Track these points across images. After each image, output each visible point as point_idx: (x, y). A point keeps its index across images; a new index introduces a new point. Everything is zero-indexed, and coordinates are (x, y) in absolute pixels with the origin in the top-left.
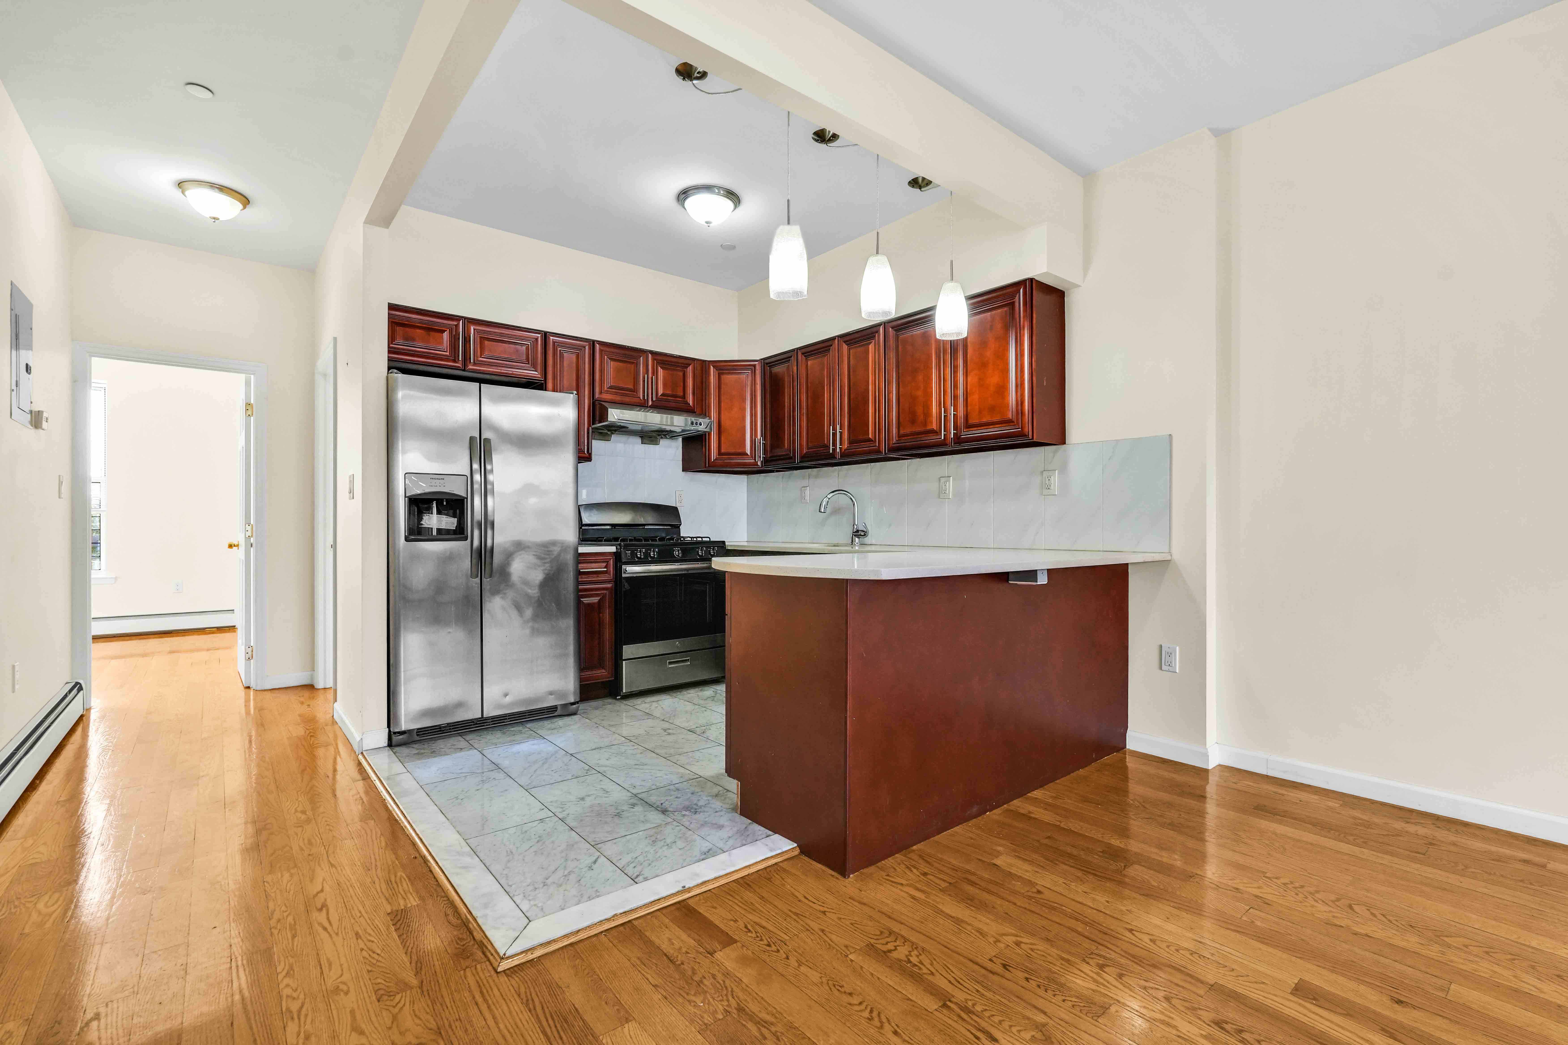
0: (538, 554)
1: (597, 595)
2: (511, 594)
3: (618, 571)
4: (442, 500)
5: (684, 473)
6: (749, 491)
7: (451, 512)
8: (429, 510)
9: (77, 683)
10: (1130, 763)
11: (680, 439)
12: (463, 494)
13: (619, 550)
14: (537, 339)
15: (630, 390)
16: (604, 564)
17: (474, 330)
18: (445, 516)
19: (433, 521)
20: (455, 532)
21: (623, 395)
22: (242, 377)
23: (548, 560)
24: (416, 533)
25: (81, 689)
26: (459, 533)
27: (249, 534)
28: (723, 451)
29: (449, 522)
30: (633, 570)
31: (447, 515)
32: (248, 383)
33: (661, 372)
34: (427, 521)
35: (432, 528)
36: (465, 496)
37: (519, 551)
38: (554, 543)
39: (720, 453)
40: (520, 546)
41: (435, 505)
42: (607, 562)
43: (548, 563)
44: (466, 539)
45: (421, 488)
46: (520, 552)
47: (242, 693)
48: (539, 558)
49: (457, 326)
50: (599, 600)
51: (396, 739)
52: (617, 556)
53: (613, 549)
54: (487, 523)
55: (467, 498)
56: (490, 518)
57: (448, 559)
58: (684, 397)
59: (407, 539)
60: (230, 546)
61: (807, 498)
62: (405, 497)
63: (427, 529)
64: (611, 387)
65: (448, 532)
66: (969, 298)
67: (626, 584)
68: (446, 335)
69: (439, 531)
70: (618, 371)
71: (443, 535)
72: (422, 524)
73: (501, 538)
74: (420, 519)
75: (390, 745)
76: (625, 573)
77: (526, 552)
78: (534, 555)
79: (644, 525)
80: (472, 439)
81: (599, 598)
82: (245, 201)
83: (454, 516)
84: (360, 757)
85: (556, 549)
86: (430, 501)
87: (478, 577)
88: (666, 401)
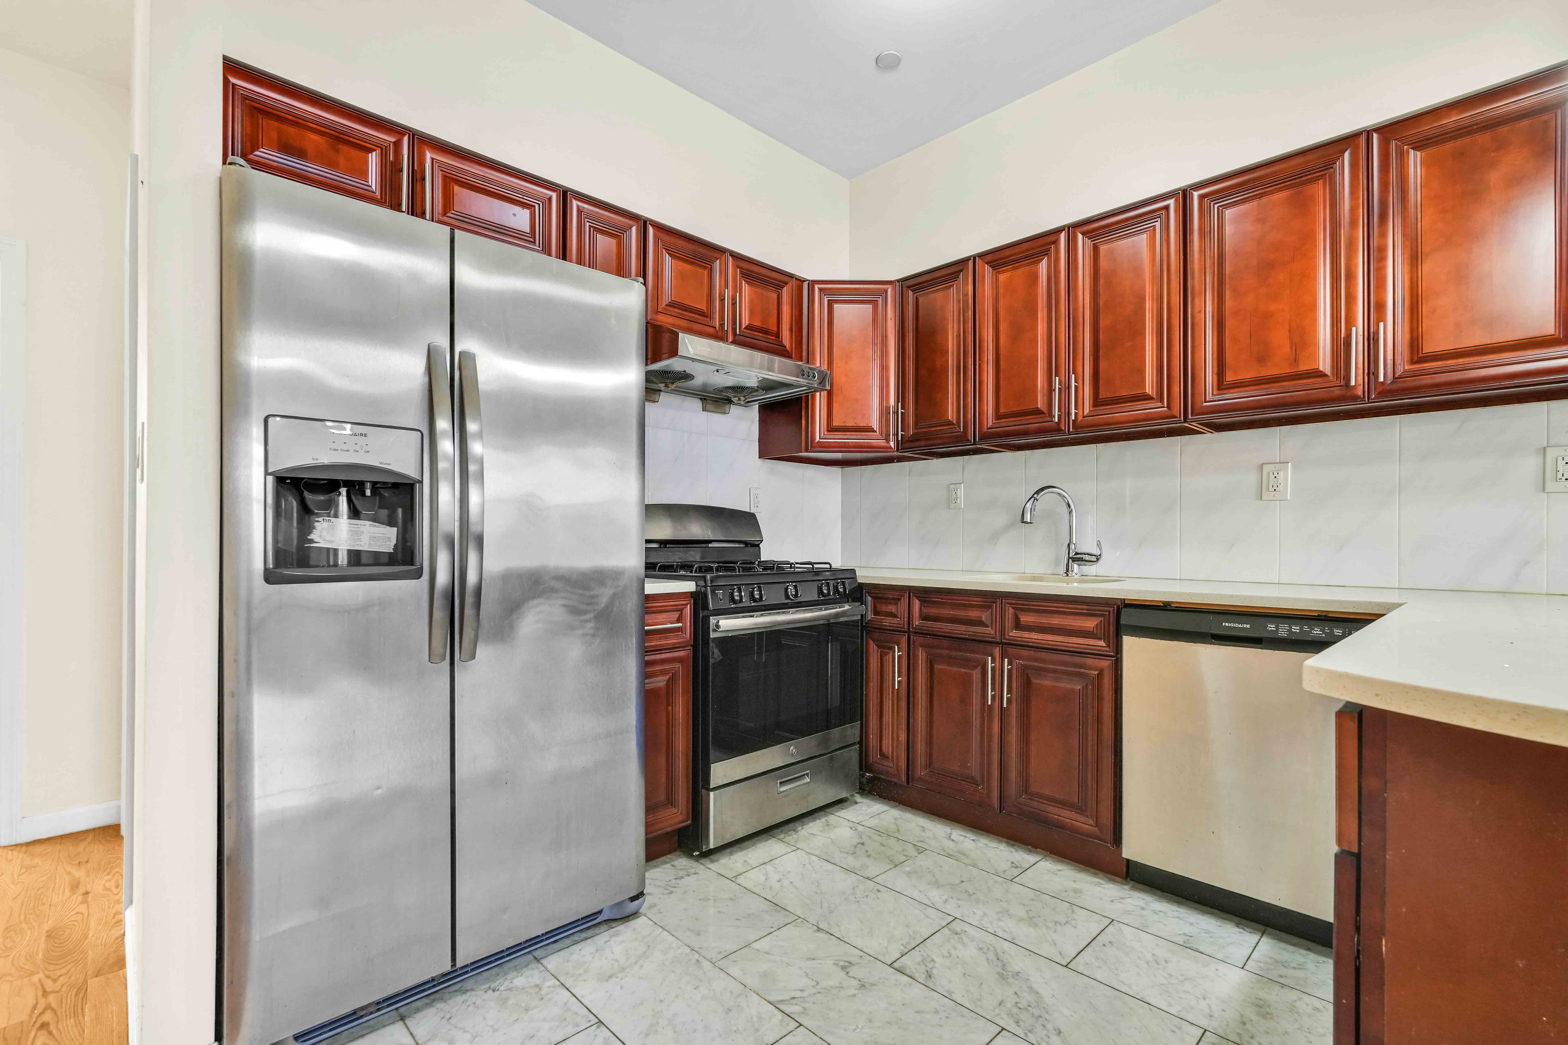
0: (570, 603)
1: (663, 673)
3: (701, 626)
4: (361, 484)
5: (760, 461)
6: (844, 492)
7: (384, 513)
8: (330, 508)
11: (756, 407)
12: (412, 473)
13: (703, 589)
14: (550, 199)
15: (701, 313)
16: (676, 615)
17: (432, 159)
18: (368, 523)
19: (339, 532)
20: (392, 559)
21: (690, 319)
23: (591, 615)
24: (294, 561)
26: (402, 560)
29: (377, 536)
30: (728, 624)
31: (375, 519)
33: (746, 287)
34: (324, 534)
35: (336, 551)
36: (418, 477)
37: (533, 598)
39: (830, 428)
41: (343, 495)
42: (681, 610)
43: (589, 621)
44: (418, 574)
45: (308, 453)
46: (536, 601)
49: (397, 145)
50: (668, 681)
52: (698, 599)
53: (689, 586)
54: (467, 540)
55: (421, 482)
56: (474, 528)
58: (777, 331)
59: (270, 577)
61: (962, 501)
62: (267, 473)
63: (325, 554)
64: (672, 305)
65: (377, 558)
67: (716, 651)
68: (373, 160)
69: (355, 557)
70: (681, 277)
71: (363, 565)
72: (312, 541)
74: (305, 527)
76: (714, 631)
77: (549, 598)
78: (564, 606)
79: (710, 542)
81: (667, 677)
83: (391, 523)
86: (332, 486)
87: (444, 659)
88: (753, 337)
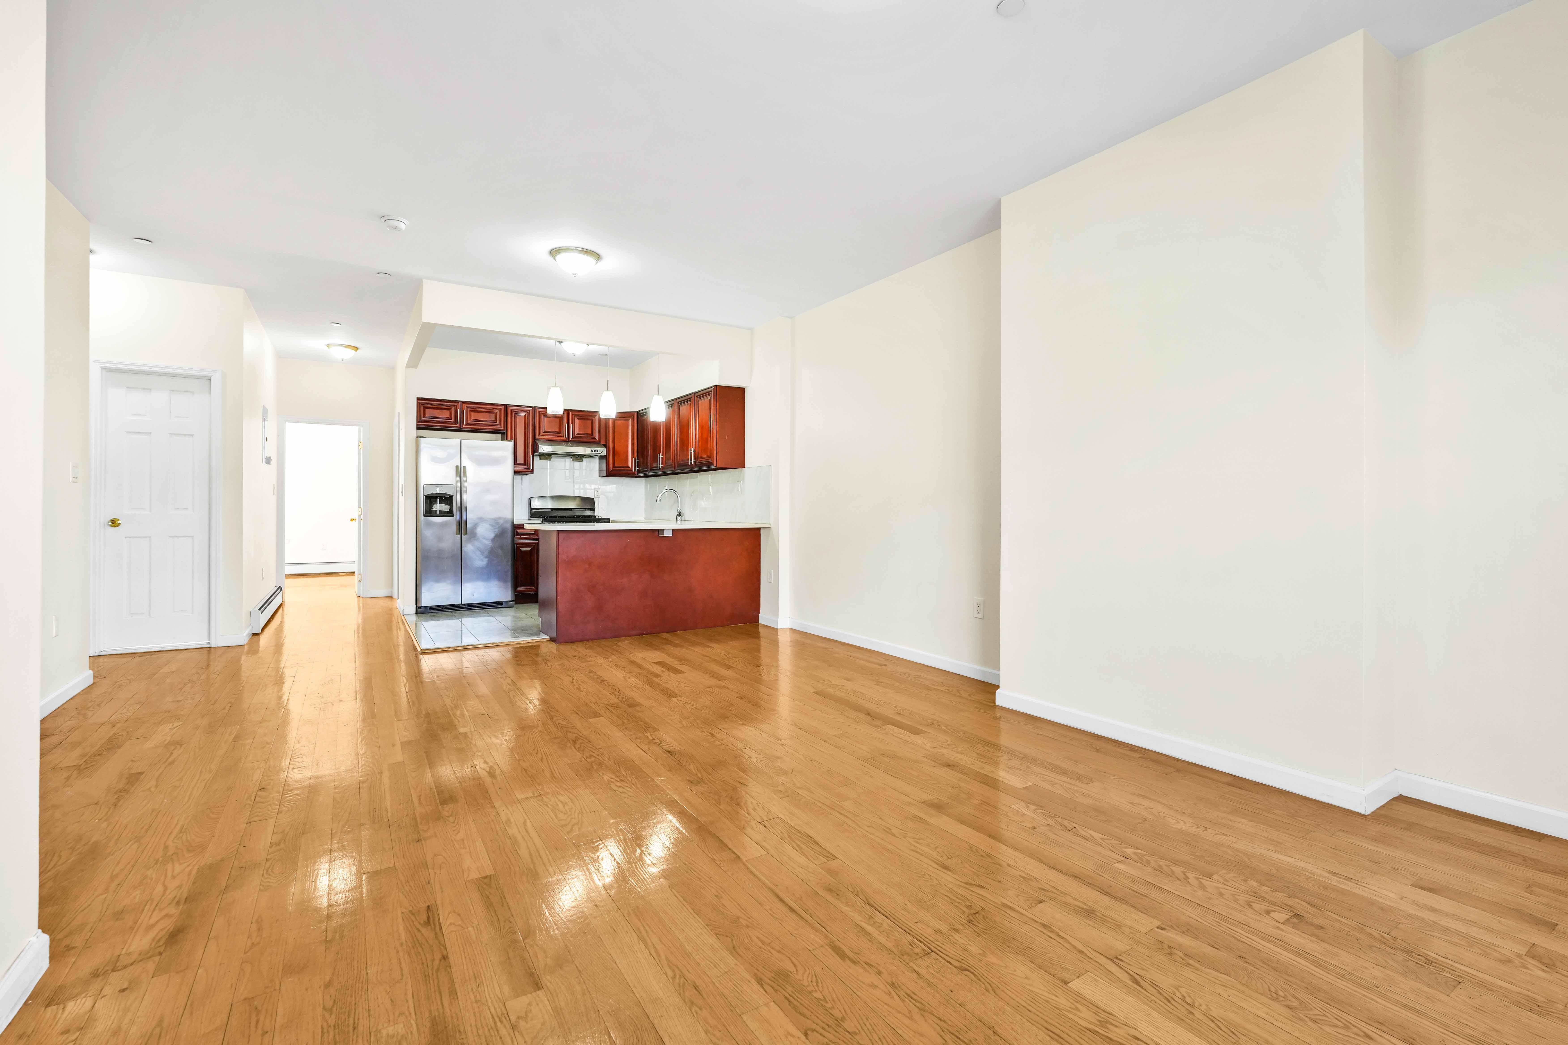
2: (477, 543)
4: (441, 497)
5: (601, 478)
6: (646, 488)
7: (446, 503)
8: (435, 502)
9: (280, 587)
10: (760, 629)
11: (597, 459)
12: (451, 493)
14: (501, 409)
15: (557, 433)
17: (466, 407)
19: (438, 507)
20: (448, 513)
21: (552, 435)
22: (357, 428)
24: (429, 512)
25: (281, 590)
26: (450, 513)
27: (360, 513)
28: (616, 465)
29: (445, 508)
31: (444, 504)
32: (360, 431)
33: (577, 421)
34: (434, 507)
35: (437, 511)
38: (500, 518)
39: (614, 467)
40: (481, 519)
41: (438, 500)
43: (496, 528)
44: (453, 516)
45: (430, 492)
46: (482, 523)
47: (356, 598)
48: (492, 526)
49: (457, 406)
51: (419, 610)
54: (462, 509)
55: (454, 496)
56: (465, 506)
57: (444, 525)
58: (592, 434)
59: (425, 516)
60: (352, 520)
62: (424, 496)
63: (435, 511)
64: (545, 432)
65: (444, 512)
66: (666, 402)
68: (451, 411)
69: (440, 512)
70: (550, 422)
71: (442, 514)
72: (432, 509)
73: (471, 517)
74: (431, 506)
75: (417, 613)
77: (485, 523)
78: (490, 524)
79: (572, 509)
80: (457, 467)
81: (530, 548)
82: (356, 349)
83: (448, 505)
84: (403, 617)
85: (501, 521)
86: (435, 498)
87: (459, 535)
88: (581, 437)
